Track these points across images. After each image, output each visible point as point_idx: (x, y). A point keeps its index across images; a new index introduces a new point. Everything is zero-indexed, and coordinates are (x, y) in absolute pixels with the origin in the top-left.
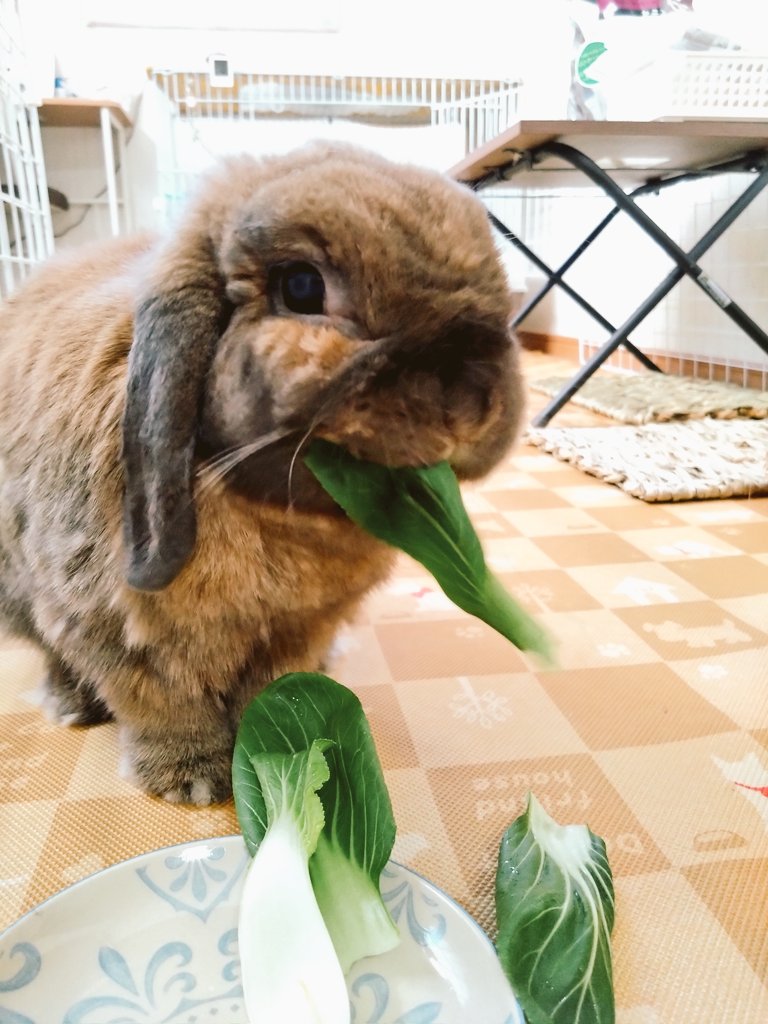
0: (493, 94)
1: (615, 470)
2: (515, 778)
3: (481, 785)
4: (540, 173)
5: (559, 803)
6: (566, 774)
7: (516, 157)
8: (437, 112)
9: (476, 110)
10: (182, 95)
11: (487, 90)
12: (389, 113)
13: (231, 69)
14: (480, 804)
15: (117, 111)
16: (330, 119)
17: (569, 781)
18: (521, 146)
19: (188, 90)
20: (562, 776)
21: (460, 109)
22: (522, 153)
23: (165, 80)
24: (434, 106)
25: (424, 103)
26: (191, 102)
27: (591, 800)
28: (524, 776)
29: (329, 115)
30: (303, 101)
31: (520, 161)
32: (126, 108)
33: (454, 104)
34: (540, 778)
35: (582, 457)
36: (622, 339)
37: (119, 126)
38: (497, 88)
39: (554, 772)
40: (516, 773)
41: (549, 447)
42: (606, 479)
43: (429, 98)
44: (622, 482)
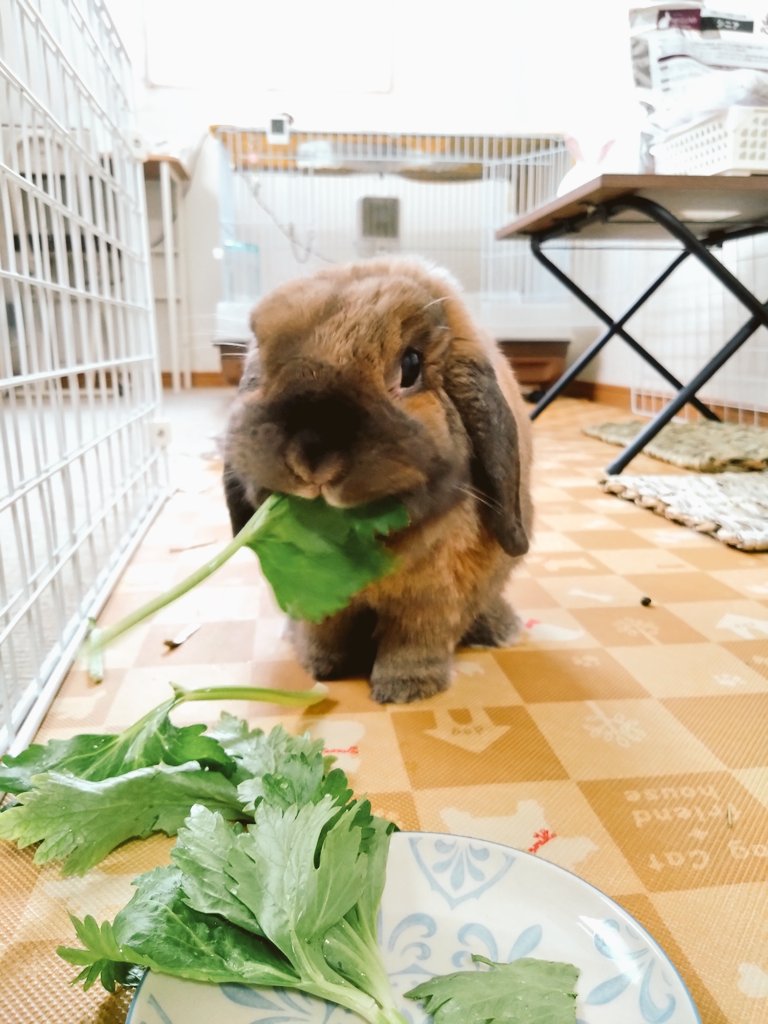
0: (543, 152)
1: (705, 518)
2: (664, 791)
3: (633, 796)
4: (615, 225)
5: (710, 814)
6: (711, 789)
7: (591, 209)
8: (489, 168)
9: (527, 167)
10: (245, 152)
11: (538, 147)
12: (439, 170)
13: (287, 127)
14: (636, 813)
15: (176, 165)
16: (381, 174)
17: (715, 796)
18: (596, 199)
19: (250, 146)
20: (707, 790)
21: (510, 166)
22: (597, 206)
23: (230, 139)
24: (486, 162)
25: (476, 160)
26: (253, 158)
27: (740, 812)
28: (672, 790)
29: (381, 170)
30: (360, 157)
31: (594, 213)
32: (184, 162)
33: (506, 161)
34: (687, 792)
35: (668, 505)
36: (689, 397)
37: (177, 179)
38: (547, 145)
39: (699, 788)
40: (664, 787)
41: (630, 494)
42: (699, 528)
43: (481, 155)
44: (716, 531)
